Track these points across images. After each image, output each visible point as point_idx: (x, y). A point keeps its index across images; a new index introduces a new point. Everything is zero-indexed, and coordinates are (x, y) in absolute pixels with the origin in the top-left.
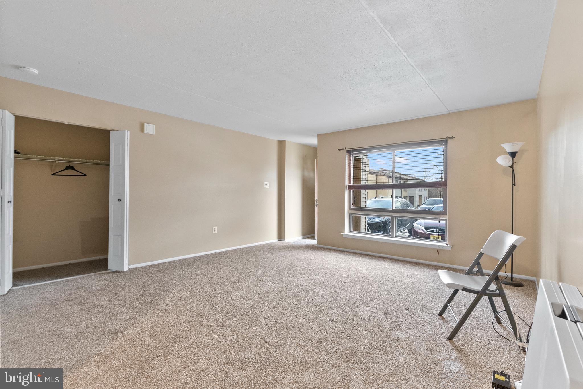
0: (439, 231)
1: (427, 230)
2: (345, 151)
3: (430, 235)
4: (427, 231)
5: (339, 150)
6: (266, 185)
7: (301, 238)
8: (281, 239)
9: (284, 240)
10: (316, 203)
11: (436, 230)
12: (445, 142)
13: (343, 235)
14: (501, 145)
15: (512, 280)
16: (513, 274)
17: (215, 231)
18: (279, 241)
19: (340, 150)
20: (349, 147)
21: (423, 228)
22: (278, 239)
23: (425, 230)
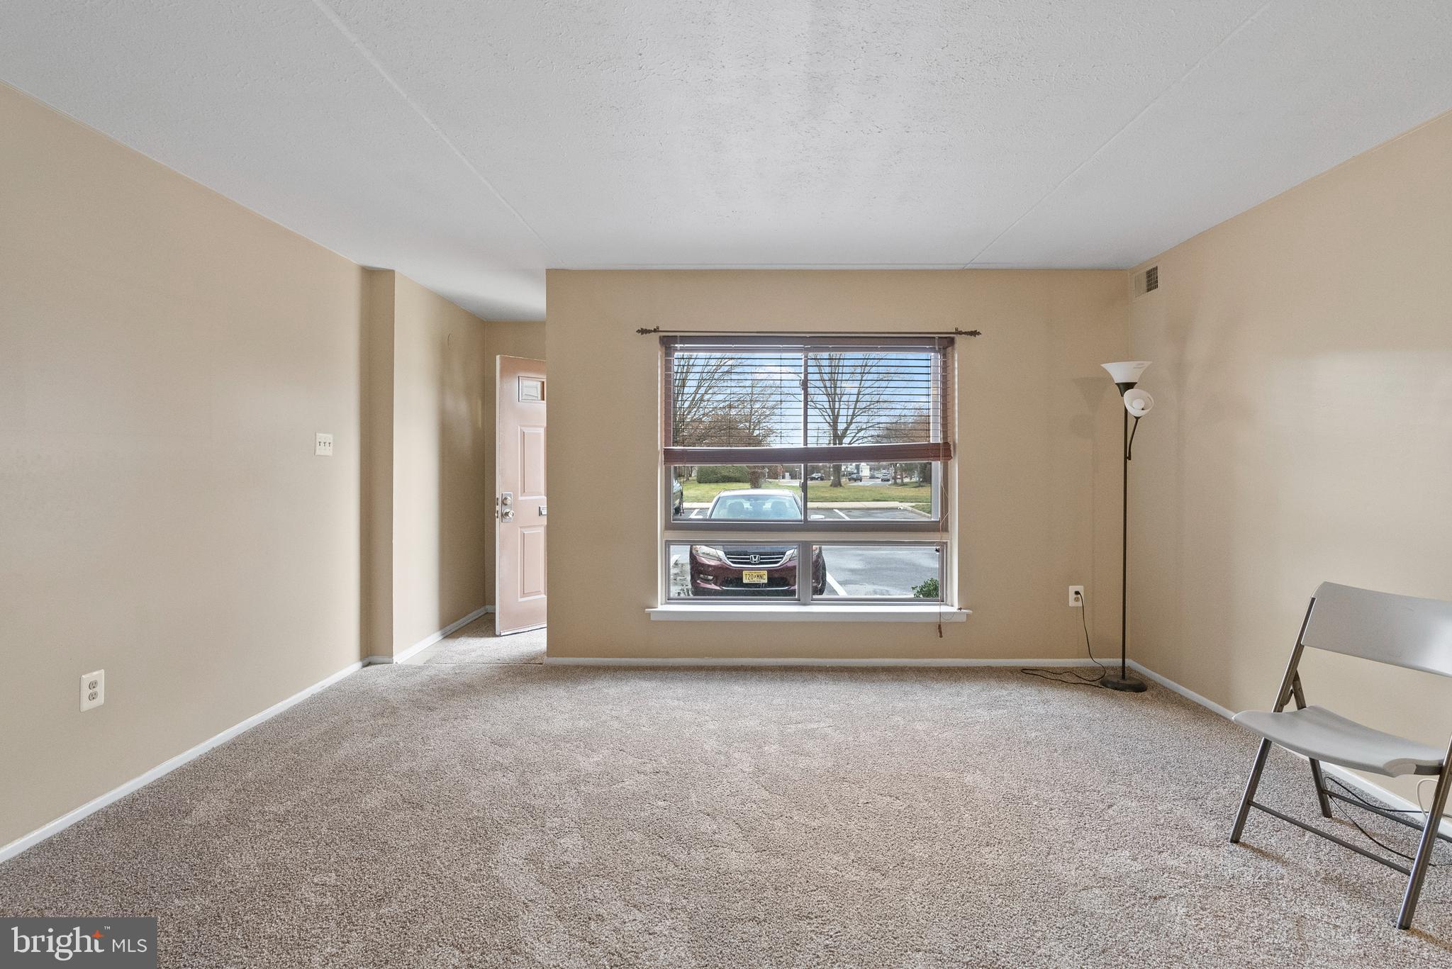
0: (761, 559)
1: (730, 558)
2: (656, 336)
3: (740, 571)
4: (732, 562)
5: (638, 331)
6: (322, 444)
7: (436, 637)
8: (374, 659)
9: (386, 659)
10: (498, 508)
11: (755, 557)
12: (944, 343)
13: (649, 614)
14: (1102, 365)
15: (1123, 677)
16: (1126, 660)
17: (93, 697)
18: (364, 666)
19: (643, 331)
20: (670, 324)
21: (721, 554)
22: (361, 659)
23: (728, 558)
